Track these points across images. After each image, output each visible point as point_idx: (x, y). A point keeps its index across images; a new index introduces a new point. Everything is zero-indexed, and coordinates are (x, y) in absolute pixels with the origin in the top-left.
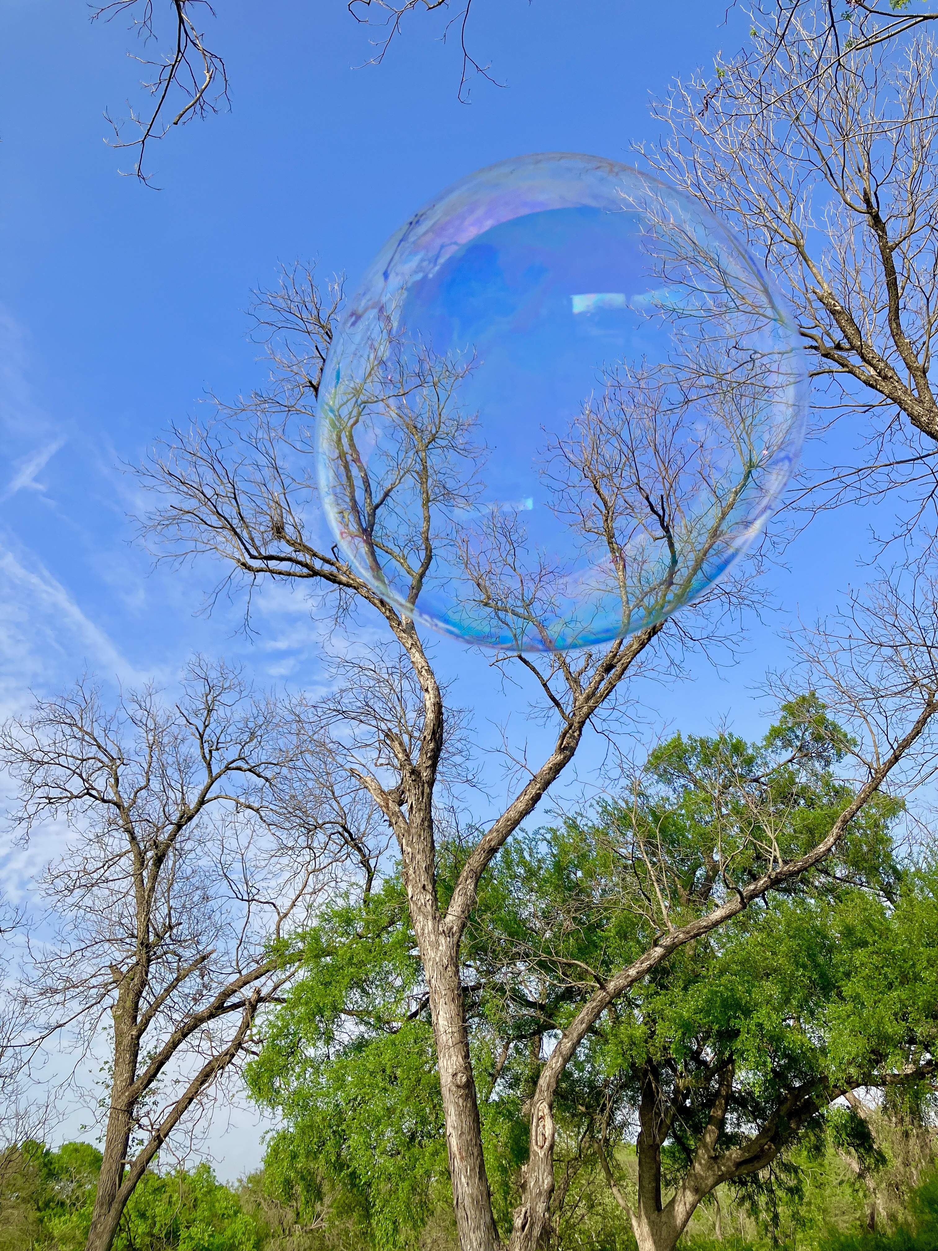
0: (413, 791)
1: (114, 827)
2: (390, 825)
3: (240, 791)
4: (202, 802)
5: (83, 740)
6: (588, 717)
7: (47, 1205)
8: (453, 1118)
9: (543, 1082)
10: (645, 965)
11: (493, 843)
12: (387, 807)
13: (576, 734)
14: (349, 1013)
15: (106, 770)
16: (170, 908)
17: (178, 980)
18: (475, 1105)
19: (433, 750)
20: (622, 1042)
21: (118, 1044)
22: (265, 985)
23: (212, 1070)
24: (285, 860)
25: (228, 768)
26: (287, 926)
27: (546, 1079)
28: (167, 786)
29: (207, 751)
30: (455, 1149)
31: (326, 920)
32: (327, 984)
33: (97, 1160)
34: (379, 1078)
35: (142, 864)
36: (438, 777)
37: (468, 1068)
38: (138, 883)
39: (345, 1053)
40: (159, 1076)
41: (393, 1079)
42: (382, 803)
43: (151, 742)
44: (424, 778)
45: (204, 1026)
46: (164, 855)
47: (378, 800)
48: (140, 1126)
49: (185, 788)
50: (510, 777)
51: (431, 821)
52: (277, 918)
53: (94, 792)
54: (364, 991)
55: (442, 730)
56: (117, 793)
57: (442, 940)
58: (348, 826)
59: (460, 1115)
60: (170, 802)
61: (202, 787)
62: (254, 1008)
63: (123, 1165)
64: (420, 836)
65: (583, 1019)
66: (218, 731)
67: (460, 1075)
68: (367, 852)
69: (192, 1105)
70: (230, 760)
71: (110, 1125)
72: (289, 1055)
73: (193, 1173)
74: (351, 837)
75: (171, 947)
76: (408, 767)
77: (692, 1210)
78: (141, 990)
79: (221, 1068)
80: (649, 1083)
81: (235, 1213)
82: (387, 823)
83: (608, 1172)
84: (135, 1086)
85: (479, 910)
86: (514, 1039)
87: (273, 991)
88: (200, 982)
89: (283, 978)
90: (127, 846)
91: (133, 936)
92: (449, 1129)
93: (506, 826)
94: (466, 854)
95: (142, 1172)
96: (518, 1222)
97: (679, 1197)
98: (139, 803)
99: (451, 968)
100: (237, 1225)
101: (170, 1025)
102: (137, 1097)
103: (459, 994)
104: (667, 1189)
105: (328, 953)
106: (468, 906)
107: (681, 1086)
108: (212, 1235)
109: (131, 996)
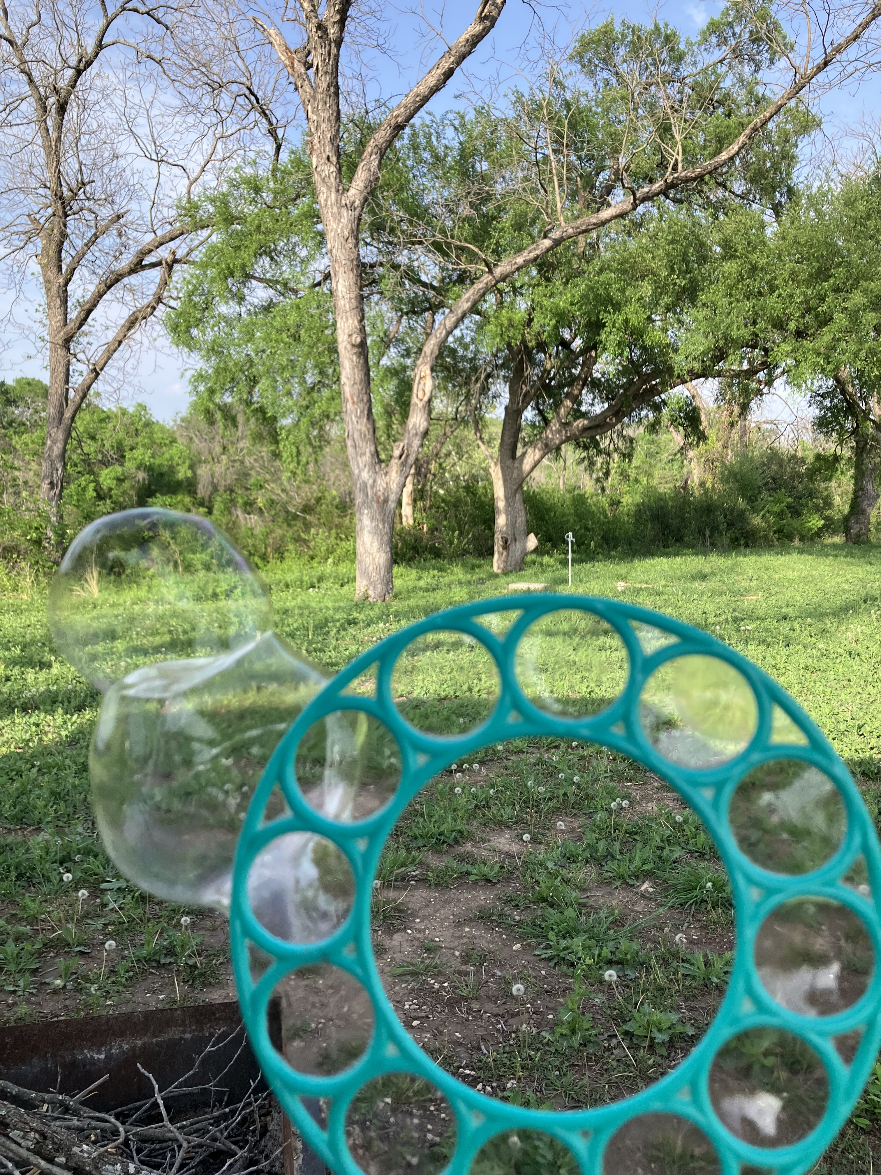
0: (319, 50)
1: (8, 65)
2: (296, 89)
3: (140, 38)
4: (100, 46)
7: (10, 424)
8: (348, 370)
9: (427, 349)
10: (532, 255)
11: (400, 120)
12: (293, 67)
14: (260, 280)
16: (81, 164)
17: (96, 236)
18: (367, 362)
19: (341, 2)
20: (501, 324)
21: (48, 290)
22: (180, 247)
23: (137, 319)
24: (191, 119)
25: (123, 9)
27: (431, 347)
28: (60, 25)
30: (348, 395)
31: (234, 186)
32: (237, 248)
33: (45, 393)
34: (284, 335)
35: (45, 109)
36: (347, 39)
37: (363, 330)
38: (43, 132)
39: (255, 313)
40: (89, 320)
41: (297, 338)
42: (287, 62)
44: (331, 36)
45: (126, 280)
46: (66, 103)
47: (283, 58)
48: (78, 361)
49: (79, 28)
50: (423, 45)
51: (337, 87)
52: (186, 182)
54: (272, 259)
56: (7, 27)
57: (344, 212)
58: (255, 89)
59: (354, 369)
60: (66, 43)
61: (97, 29)
62: (170, 267)
63: (67, 390)
64: (325, 103)
67: (354, 336)
68: (274, 121)
69: (122, 346)
71: (51, 357)
72: (204, 310)
73: (131, 410)
74: (258, 102)
75: (87, 203)
76: (314, 20)
77: (539, 461)
78: (62, 243)
79: (145, 318)
80: (521, 362)
81: (171, 442)
82: (292, 87)
83: (477, 429)
84: (68, 328)
85: (381, 187)
86: (407, 314)
87: (188, 254)
88: (118, 240)
89: (196, 242)
90: (26, 89)
91: (46, 187)
92: (343, 379)
93: (415, 102)
94: (372, 129)
95: (84, 396)
96: (397, 453)
97: (530, 451)
98: (33, 41)
99: (351, 241)
100: (174, 451)
101: (94, 277)
102: (72, 337)
103: (358, 266)
104: (524, 446)
105: (237, 218)
106: (370, 181)
107: (548, 366)
108: (153, 456)
109: (53, 246)
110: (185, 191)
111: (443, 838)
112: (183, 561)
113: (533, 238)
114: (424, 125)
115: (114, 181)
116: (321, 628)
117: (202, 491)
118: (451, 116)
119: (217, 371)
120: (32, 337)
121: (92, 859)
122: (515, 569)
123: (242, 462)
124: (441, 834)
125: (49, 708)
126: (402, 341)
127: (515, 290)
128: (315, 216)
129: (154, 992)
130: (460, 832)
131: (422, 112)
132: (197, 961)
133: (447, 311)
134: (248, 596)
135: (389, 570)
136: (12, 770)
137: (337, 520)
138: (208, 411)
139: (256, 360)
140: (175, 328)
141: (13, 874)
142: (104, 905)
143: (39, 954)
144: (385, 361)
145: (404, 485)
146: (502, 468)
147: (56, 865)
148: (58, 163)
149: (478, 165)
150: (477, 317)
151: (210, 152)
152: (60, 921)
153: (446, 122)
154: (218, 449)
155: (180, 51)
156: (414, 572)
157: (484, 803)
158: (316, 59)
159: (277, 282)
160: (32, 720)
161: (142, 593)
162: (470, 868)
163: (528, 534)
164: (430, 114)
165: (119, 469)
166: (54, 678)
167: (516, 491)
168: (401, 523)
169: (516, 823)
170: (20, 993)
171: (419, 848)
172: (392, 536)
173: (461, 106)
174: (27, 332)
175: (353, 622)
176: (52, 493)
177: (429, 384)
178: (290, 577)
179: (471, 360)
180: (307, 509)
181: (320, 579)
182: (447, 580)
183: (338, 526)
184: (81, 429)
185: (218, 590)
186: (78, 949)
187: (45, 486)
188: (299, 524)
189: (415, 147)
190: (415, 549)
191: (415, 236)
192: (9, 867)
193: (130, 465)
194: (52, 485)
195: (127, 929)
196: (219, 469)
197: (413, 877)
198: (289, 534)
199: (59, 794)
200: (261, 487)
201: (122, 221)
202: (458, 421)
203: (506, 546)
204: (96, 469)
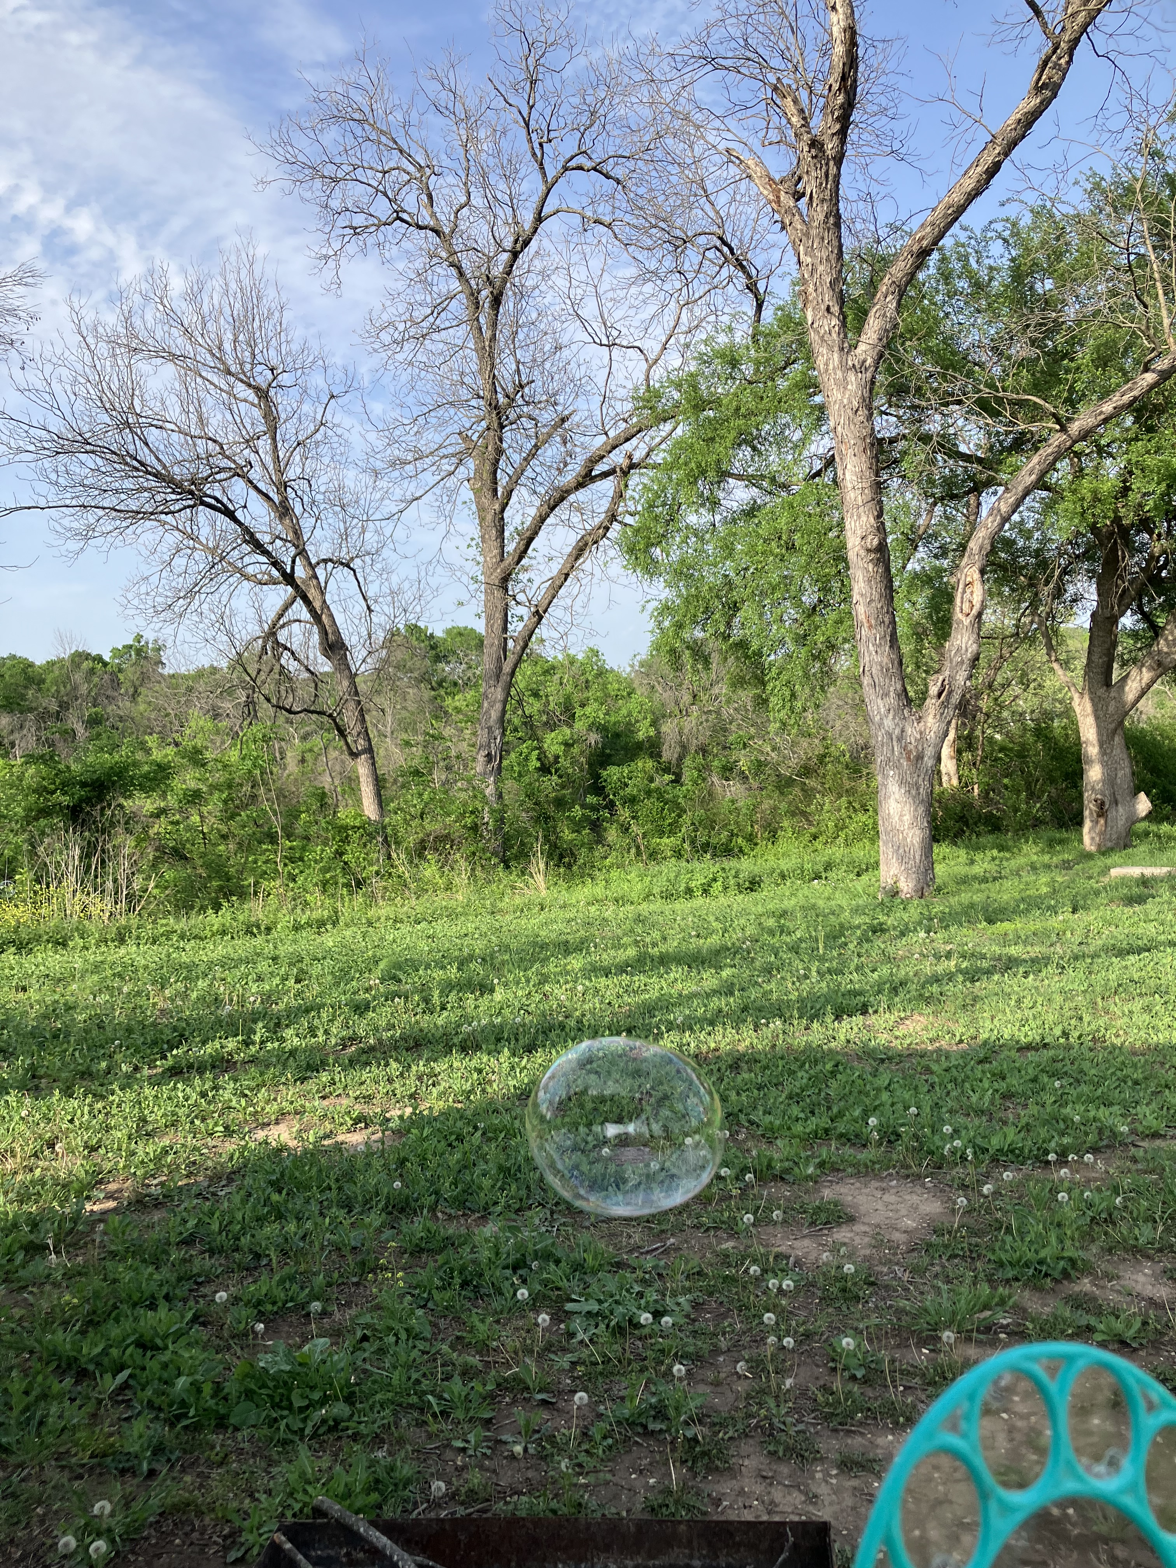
0: (814, 174)
1: (435, 260)
2: (783, 228)
3: (585, 201)
4: (539, 219)
5: (380, 143)
6: (1085, 30)
7: (440, 684)
8: (862, 584)
9: (973, 545)
10: (1126, 399)
11: (925, 243)
12: (778, 202)
13: (1063, 61)
14: (739, 477)
15: (415, 185)
16: (518, 362)
17: (536, 447)
18: (888, 569)
19: (842, 106)
20: (1083, 499)
21: (482, 519)
22: (638, 448)
23: (586, 544)
24: (648, 288)
25: (566, 169)
26: (658, 373)
27: (979, 541)
28: (492, 203)
29: (536, 146)
30: (862, 617)
31: (705, 362)
32: (710, 440)
33: (480, 644)
34: (774, 544)
35: (477, 305)
36: (850, 152)
37: (881, 529)
38: (476, 332)
39: (734, 520)
40: (529, 551)
41: (791, 547)
42: (771, 197)
43: (464, 138)
44: (829, 152)
45: (572, 498)
46: (501, 294)
47: (765, 192)
48: (518, 603)
49: (515, 201)
50: (956, 140)
51: (838, 216)
52: (645, 366)
53: (405, 216)
54: (754, 449)
55: (856, 72)
56: (433, 215)
57: (851, 377)
58: (728, 238)
59: (870, 581)
60: (500, 222)
61: (536, 199)
62: (626, 475)
63: (506, 639)
64: (823, 239)
65: (1033, 468)
66: (547, 113)
67: (870, 537)
68: (754, 272)
69: (569, 580)
70: (568, 156)
71: (487, 601)
72: (668, 523)
73: (580, 657)
74: (732, 253)
75: (525, 409)
76: (806, 137)
77: (1149, 686)
78: (497, 461)
79: (596, 542)
80: (1114, 549)
81: (629, 694)
82: (779, 226)
83: (1050, 648)
84: (506, 563)
85: (901, 336)
86: (942, 499)
87: (648, 455)
88: (563, 449)
89: (658, 440)
90: (455, 285)
91: (479, 397)
92: (856, 597)
93: (946, 216)
94: (886, 262)
95: (526, 646)
96: (934, 690)
97: (1134, 672)
98: (462, 226)
99: (863, 412)
100: (632, 705)
101: (534, 498)
102: (510, 574)
103: (872, 445)
104: (1122, 666)
105: (710, 402)
106: (886, 331)
107: (1157, 551)
108: (607, 714)
109: (488, 467)
110: (642, 377)
111: (1044, 1269)
112: (647, 847)
113: (1125, 374)
114: (958, 244)
115: (556, 377)
116: (835, 938)
117: (669, 754)
118: (999, 226)
119: (687, 601)
120: (465, 579)
121: (552, 1266)
122: (1117, 844)
123: (718, 713)
124: (1041, 1262)
125: (492, 1047)
126: (935, 536)
127: (1100, 450)
128: (811, 386)
129: (641, 1471)
130: (1072, 1261)
131: (955, 229)
132: (696, 1431)
133: (1001, 489)
134: (731, 892)
135: (928, 852)
136: (451, 1134)
137: (847, 784)
138: (673, 651)
139: (737, 581)
140: (631, 550)
141: (457, 1281)
142: (572, 1335)
143: (491, 1398)
144: (913, 566)
145: (946, 734)
146: (1092, 699)
147: (508, 1272)
148: (493, 366)
149: (1038, 286)
150: (1044, 494)
151: (672, 324)
152: (516, 1353)
153: (989, 234)
154: (687, 698)
155: (636, 207)
156: (962, 852)
157: (1103, 1216)
158: (810, 186)
159: (763, 477)
160: (474, 1063)
161: (599, 890)
162: (1093, 1321)
163: (1136, 794)
164: (964, 229)
165: (567, 731)
166: (498, 1006)
167: (1114, 732)
168: (941, 784)
169: (1160, 1250)
170: (471, 1452)
171: (1008, 1281)
172: (931, 805)
173: (1011, 211)
174: (458, 574)
175: (878, 929)
176: (490, 767)
177: (977, 594)
178: (785, 865)
179: (1038, 553)
180: (806, 771)
181: (828, 867)
182: (1014, 864)
183: (850, 792)
184: (522, 685)
185: (693, 884)
186: (540, 1397)
187: (481, 758)
188: (797, 791)
189: (946, 276)
190: (962, 819)
191: (952, 395)
192: (452, 1270)
193: (580, 726)
194: (489, 757)
195: (601, 1374)
196: (690, 723)
197: (1003, 1326)
198: (783, 806)
199: (509, 1169)
200: (745, 746)
201: (566, 425)
202: (1020, 636)
203: (1102, 811)
204: (539, 733)
